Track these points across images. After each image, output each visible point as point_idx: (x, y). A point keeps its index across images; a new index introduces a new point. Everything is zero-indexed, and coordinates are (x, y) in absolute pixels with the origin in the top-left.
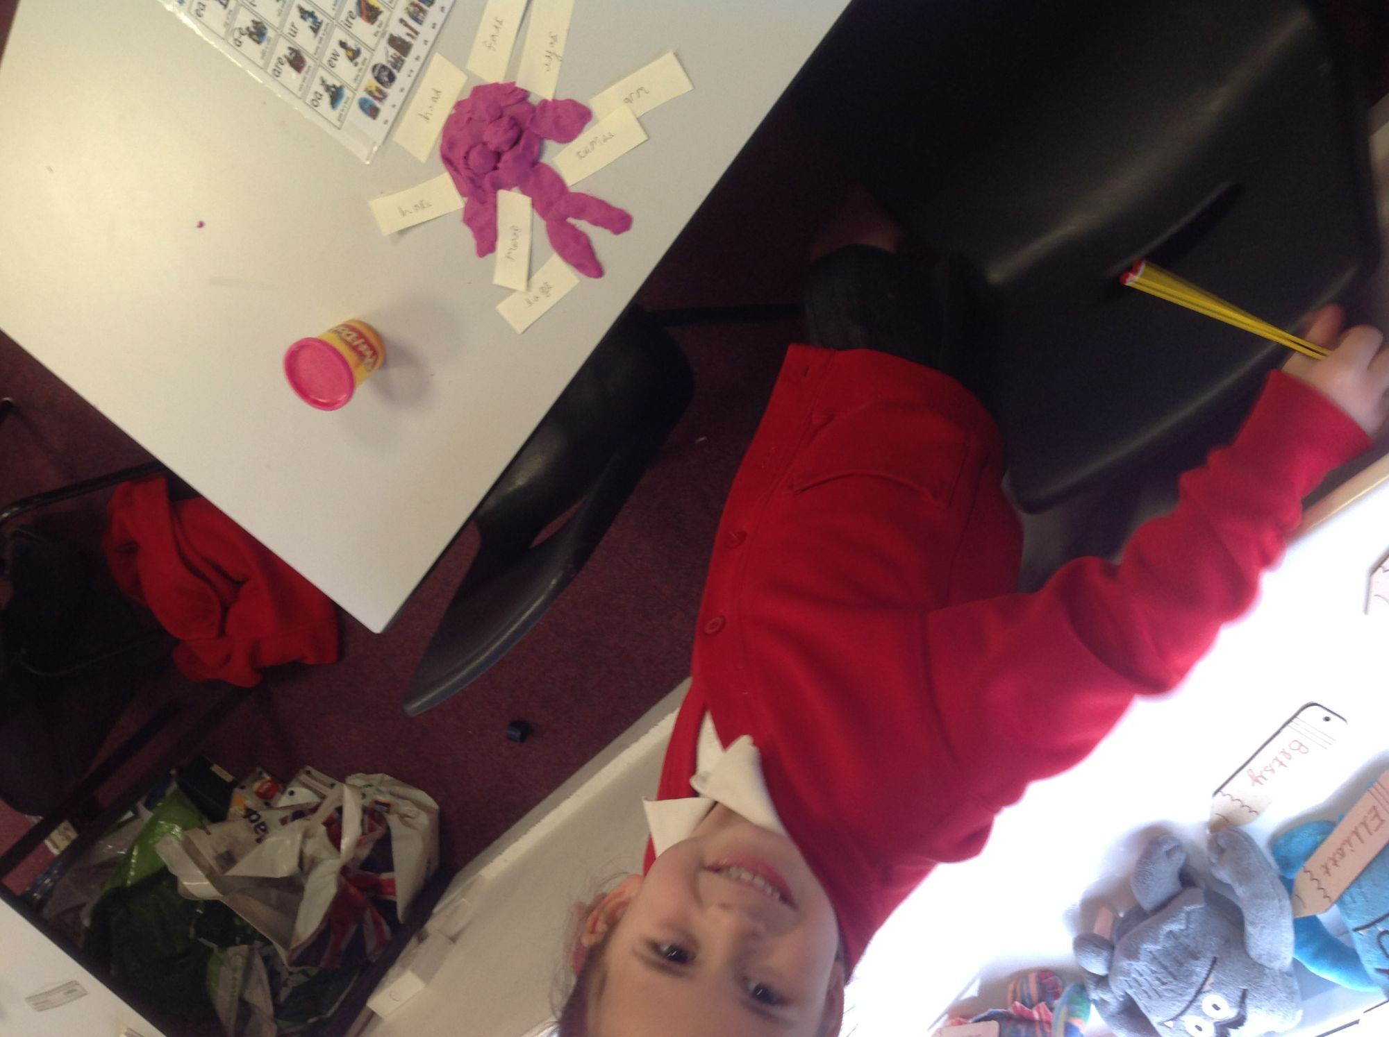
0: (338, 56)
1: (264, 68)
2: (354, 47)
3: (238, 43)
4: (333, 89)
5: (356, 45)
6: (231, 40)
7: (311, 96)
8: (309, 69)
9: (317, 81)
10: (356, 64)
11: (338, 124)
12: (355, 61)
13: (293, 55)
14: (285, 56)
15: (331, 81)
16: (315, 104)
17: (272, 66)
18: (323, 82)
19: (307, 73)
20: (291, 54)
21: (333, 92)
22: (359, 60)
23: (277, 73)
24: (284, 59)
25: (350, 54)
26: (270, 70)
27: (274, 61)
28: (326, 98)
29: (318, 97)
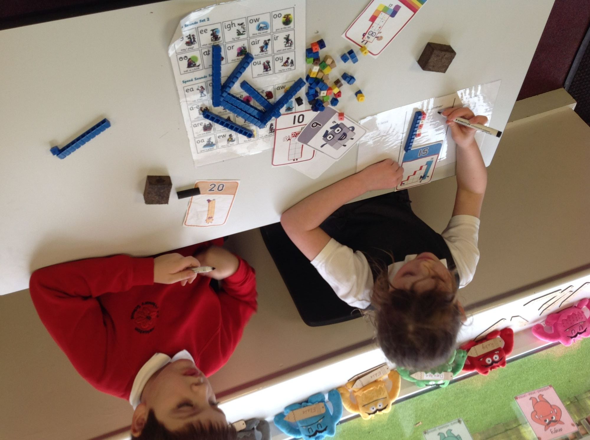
0: (225, 137)
1: (192, 122)
2: (233, 139)
3: (191, 109)
4: (211, 143)
5: (235, 139)
6: (189, 107)
7: (200, 139)
8: (209, 133)
9: (209, 137)
10: (228, 143)
11: (199, 151)
12: (228, 142)
13: (208, 126)
14: (205, 124)
15: (213, 140)
16: (198, 142)
17: (197, 123)
18: (210, 139)
19: (207, 133)
20: (208, 125)
21: (209, 143)
22: (231, 143)
23: (196, 126)
24: (203, 124)
25: (230, 139)
26: (193, 124)
27: (200, 122)
28: (205, 143)
29: (203, 141)
